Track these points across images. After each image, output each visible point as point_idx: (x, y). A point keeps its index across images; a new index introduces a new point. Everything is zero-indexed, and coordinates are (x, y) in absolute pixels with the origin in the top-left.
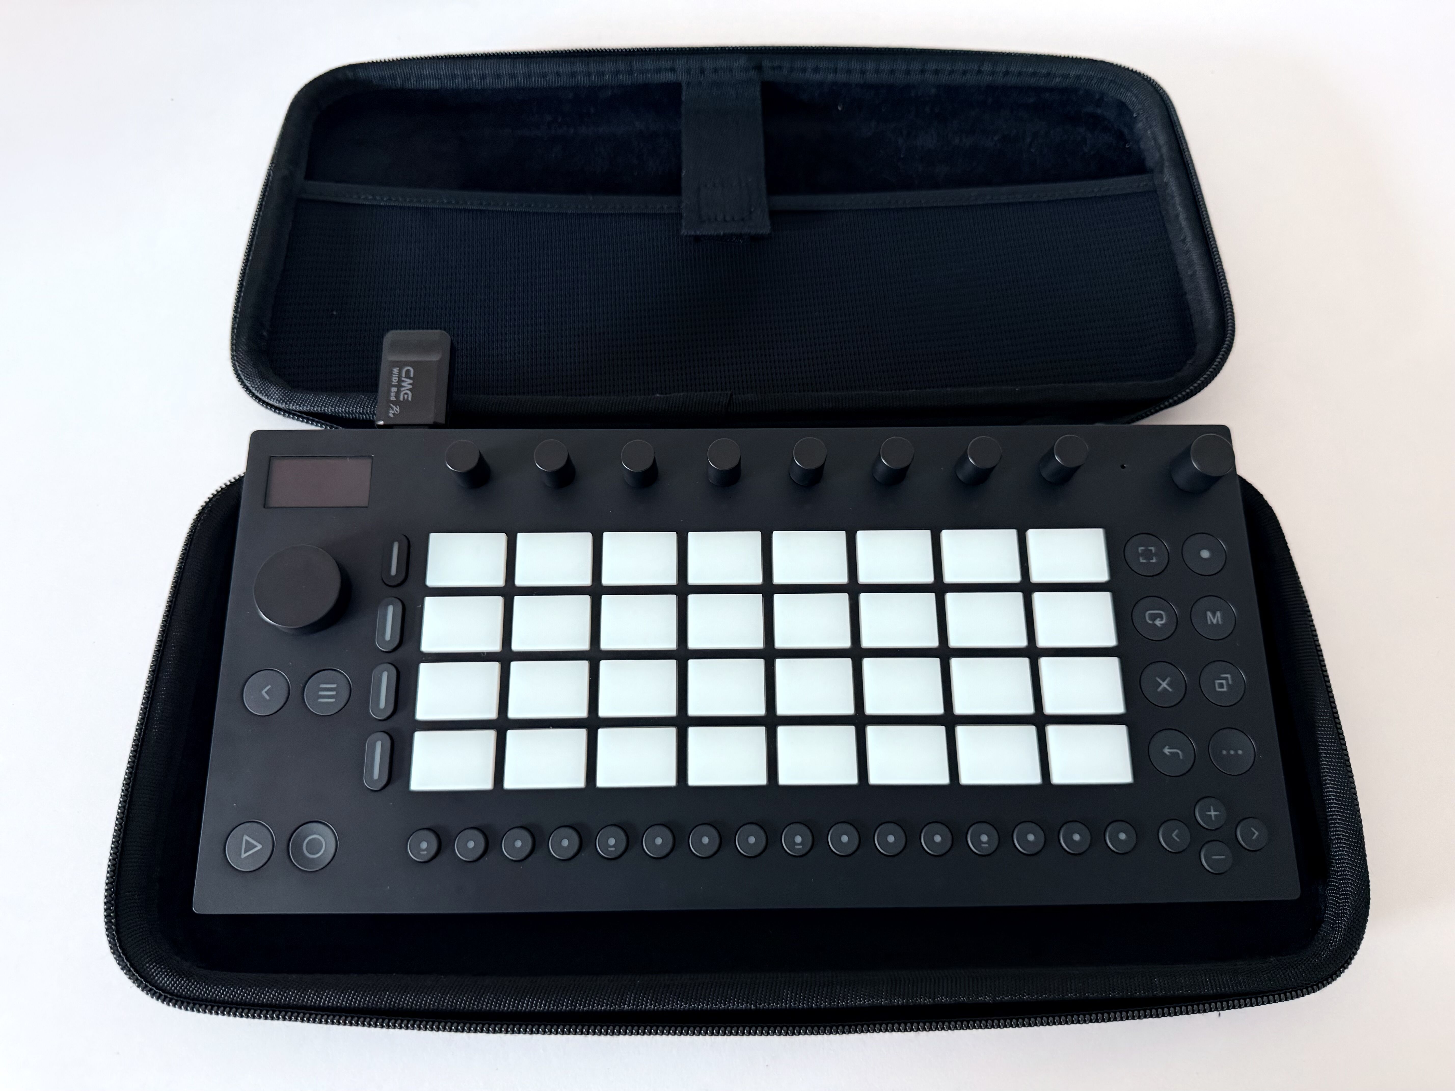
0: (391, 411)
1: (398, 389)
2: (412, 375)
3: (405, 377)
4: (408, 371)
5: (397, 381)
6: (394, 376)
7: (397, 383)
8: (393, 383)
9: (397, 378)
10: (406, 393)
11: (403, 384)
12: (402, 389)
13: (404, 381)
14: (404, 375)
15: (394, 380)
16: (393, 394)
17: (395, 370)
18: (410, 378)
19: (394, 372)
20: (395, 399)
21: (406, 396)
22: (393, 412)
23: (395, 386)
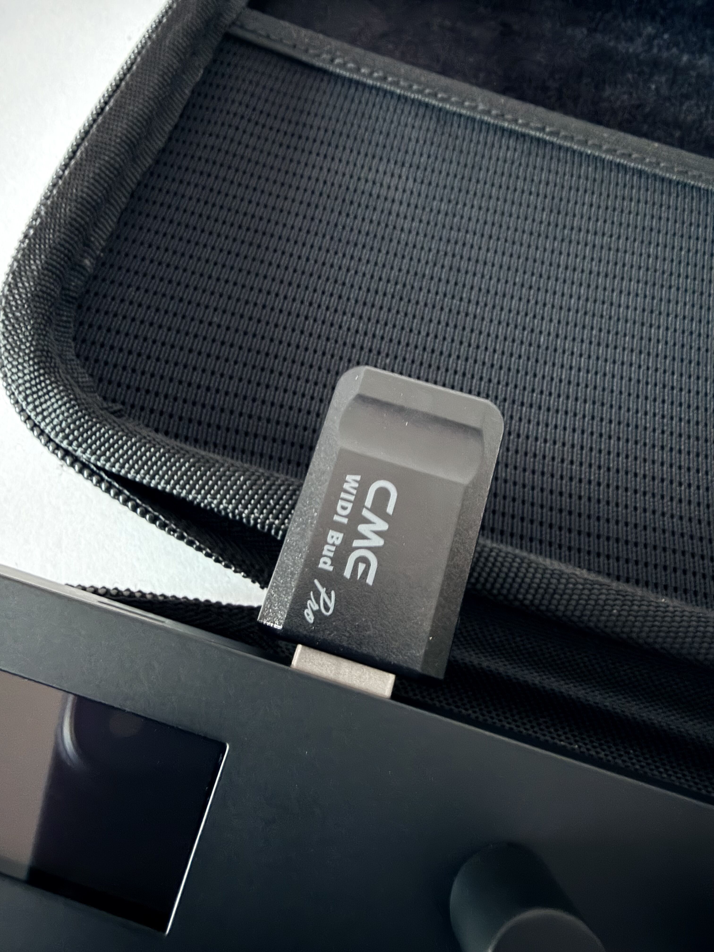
0: (312, 604)
1: (344, 540)
2: (390, 510)
3: (372, 510)
4: (384, 495)
5: (347, 512)
6: (343, 495)
7: (345, 521)
8: (336, 518)
9: (350, 506)
10: (363, 560)
11: (362, 528)
12: (356, 543)
13: (367, 521)
14: (369, 502)
15: (339, 509)
16: (328, 551)
17: (349, 478)
18: (384, 516)
19: (346, 486)
20: (331, 569)
21: (361, 567)
22: (316, 608)
23: (338, 527)
